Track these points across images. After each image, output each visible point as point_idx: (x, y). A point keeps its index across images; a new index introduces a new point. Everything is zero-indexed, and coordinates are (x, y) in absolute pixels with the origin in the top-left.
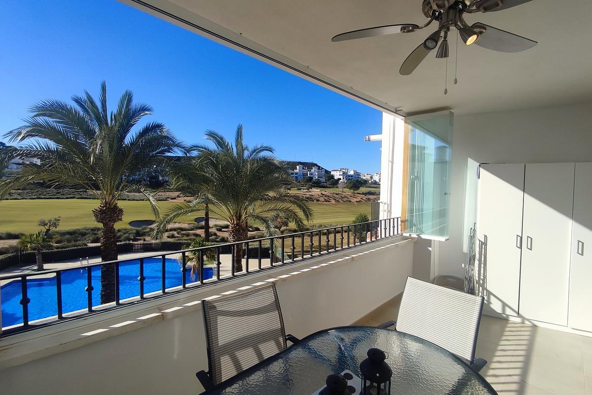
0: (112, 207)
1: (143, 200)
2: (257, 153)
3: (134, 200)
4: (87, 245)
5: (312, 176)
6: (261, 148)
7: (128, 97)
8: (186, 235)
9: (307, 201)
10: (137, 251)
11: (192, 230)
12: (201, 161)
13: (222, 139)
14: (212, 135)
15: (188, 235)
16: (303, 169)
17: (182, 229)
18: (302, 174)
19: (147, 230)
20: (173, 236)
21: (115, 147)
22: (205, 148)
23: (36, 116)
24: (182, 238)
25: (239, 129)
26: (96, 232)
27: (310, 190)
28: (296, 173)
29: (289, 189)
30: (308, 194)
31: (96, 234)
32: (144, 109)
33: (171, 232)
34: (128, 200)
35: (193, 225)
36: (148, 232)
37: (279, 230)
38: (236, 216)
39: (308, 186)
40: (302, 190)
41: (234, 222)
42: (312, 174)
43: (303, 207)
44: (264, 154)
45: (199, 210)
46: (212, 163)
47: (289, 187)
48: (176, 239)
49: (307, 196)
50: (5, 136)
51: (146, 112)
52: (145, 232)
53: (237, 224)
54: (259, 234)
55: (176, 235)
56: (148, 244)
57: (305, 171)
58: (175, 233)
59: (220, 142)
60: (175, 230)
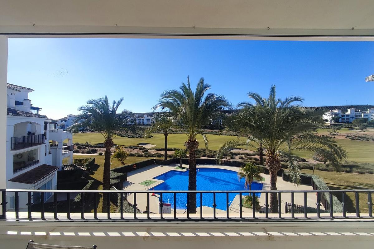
0: (193, 141)
1: (230, 135)
2: (288, 103)
3: (225, 135)
4: (200, 158)
5: (367, 117)
6: (290, 99)
7: (202, 81)
8: (250, 158)
9: (359, 140)
10: (222, 164)
11: (254, 155)
12: (244, 113)
13: (259, 96)
14: (252, 95)
15: (251, 159)
16: (356, 111)
17: (248, 154)
18: (354, 116)
19: (228, 153)
20: (242, 158)
21: (194, 109)
22: (248, 104)
23: (163, 98)
24: (247, 160)
25: (272, 88)
26: (205, 151)
27: (364, 130)
28: (348, 116)
29: (339, 129)
30: (361, 134)
31: (205, 152)
32: (207, 86)
33: (241, 156)
34: (223, 135)
35: (256, 152)
36: (229, 154)
37: (325, 163)
38: (271, 151)
39: (361, 126)
40: (355, 130)
41: (269, 155)
42: (367, 116)
43: (335, 148)
44: (294, 104)
45: (243, 145)
46: (250, 114)
47: (339, 127)
48: (243, 160)
49: (360, 135)
50: (152, 109)
51: (208, 88)
52: (227, 154)
53: (272, 157)
54: (304, 165)
55: (244, 157)
56: (228, 161)
57: (358, 113)
58: (243, 156)
59: (258, 98)
60: (243, 154)
